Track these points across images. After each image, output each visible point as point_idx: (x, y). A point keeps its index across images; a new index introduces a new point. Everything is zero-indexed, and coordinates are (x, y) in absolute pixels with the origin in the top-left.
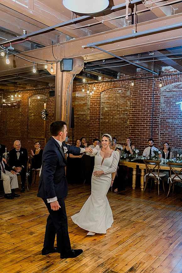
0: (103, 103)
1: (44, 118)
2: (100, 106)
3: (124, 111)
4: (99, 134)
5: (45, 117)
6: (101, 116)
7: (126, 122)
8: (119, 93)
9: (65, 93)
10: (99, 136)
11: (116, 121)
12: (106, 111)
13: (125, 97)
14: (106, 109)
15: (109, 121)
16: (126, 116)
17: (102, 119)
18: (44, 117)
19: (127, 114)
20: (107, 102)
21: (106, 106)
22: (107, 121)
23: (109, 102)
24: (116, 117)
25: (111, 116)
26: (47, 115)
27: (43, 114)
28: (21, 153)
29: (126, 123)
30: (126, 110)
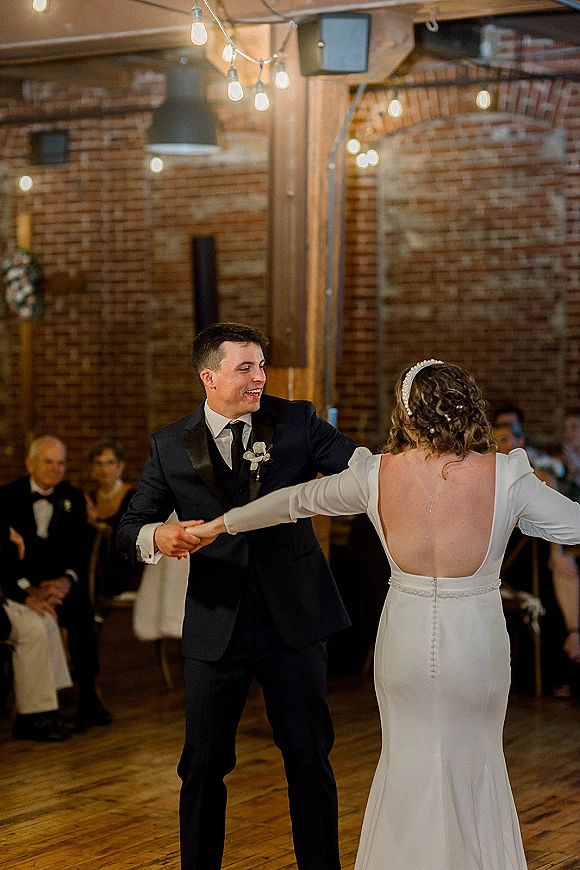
0: (392, 203)
1: (23, 303)
2: (375, 221)
3: (530, 251)
4: (374, 396)
5: (27, 297)
6: (382, 282)
7: (544, 319)
8: (497, 146)
9: (321, 185)
10: (374, 408)
11: (479, 310)
12: (416, 253)
13: (532, 170)
14: (415, 242)
15: (435, 312)
16: (542, 284)
17: (389, 301)
18: (19, 297)
19: (548, 267)
20: (421, 201)
21: (417, 221)
22: (423, 312)
23: (433, 202)
24: (479, 291)
25: (449, 282)
26: (40, 286)
27: (18, 279)
28: (58, 510)
29: (543, 325)
30: (545, 247)
